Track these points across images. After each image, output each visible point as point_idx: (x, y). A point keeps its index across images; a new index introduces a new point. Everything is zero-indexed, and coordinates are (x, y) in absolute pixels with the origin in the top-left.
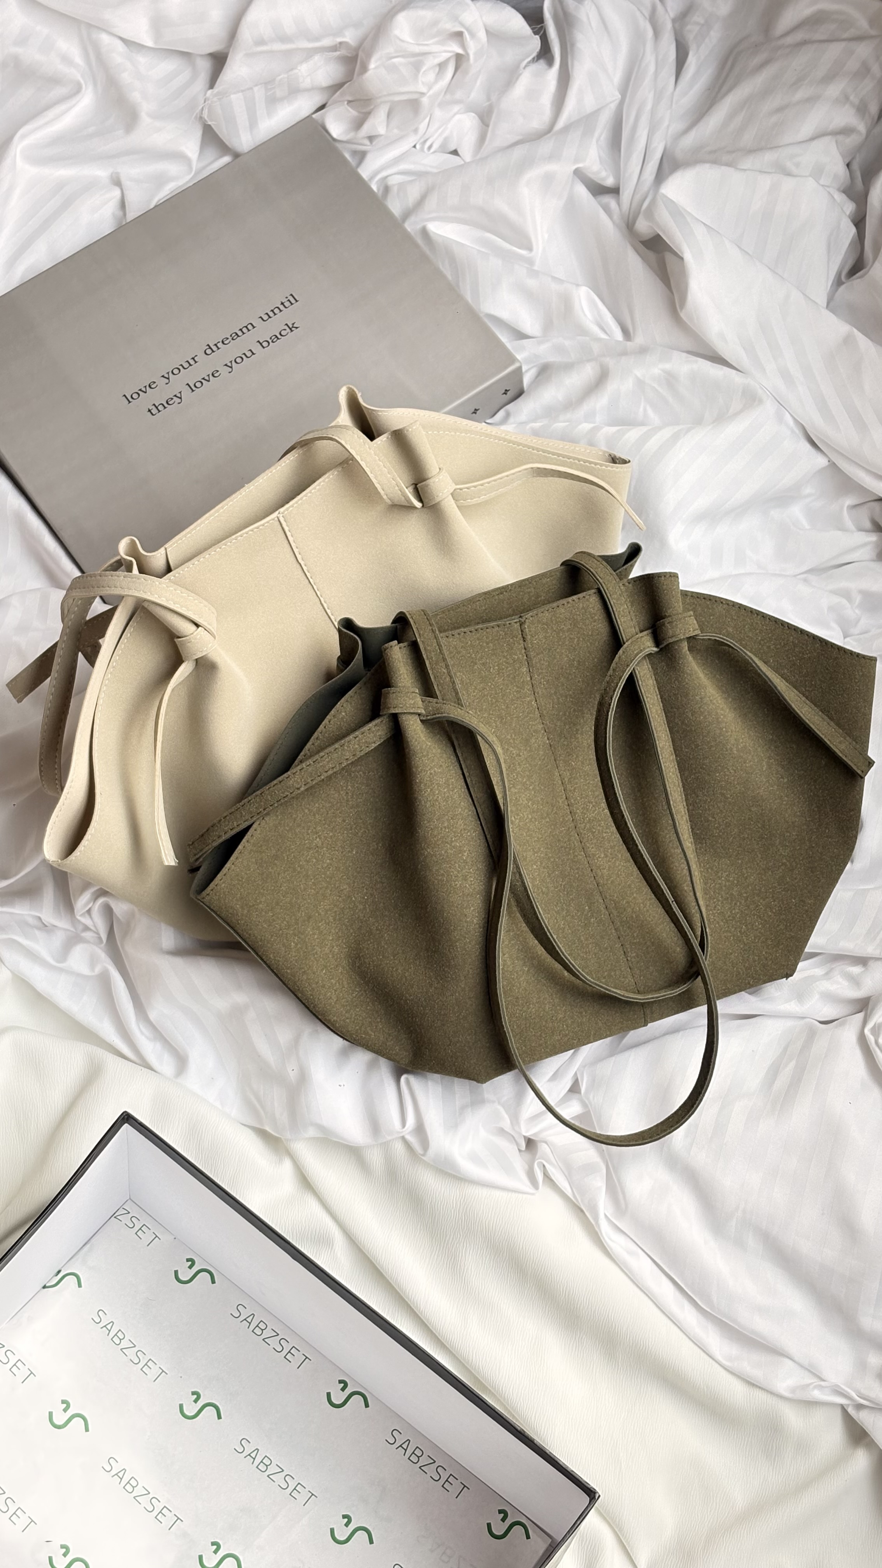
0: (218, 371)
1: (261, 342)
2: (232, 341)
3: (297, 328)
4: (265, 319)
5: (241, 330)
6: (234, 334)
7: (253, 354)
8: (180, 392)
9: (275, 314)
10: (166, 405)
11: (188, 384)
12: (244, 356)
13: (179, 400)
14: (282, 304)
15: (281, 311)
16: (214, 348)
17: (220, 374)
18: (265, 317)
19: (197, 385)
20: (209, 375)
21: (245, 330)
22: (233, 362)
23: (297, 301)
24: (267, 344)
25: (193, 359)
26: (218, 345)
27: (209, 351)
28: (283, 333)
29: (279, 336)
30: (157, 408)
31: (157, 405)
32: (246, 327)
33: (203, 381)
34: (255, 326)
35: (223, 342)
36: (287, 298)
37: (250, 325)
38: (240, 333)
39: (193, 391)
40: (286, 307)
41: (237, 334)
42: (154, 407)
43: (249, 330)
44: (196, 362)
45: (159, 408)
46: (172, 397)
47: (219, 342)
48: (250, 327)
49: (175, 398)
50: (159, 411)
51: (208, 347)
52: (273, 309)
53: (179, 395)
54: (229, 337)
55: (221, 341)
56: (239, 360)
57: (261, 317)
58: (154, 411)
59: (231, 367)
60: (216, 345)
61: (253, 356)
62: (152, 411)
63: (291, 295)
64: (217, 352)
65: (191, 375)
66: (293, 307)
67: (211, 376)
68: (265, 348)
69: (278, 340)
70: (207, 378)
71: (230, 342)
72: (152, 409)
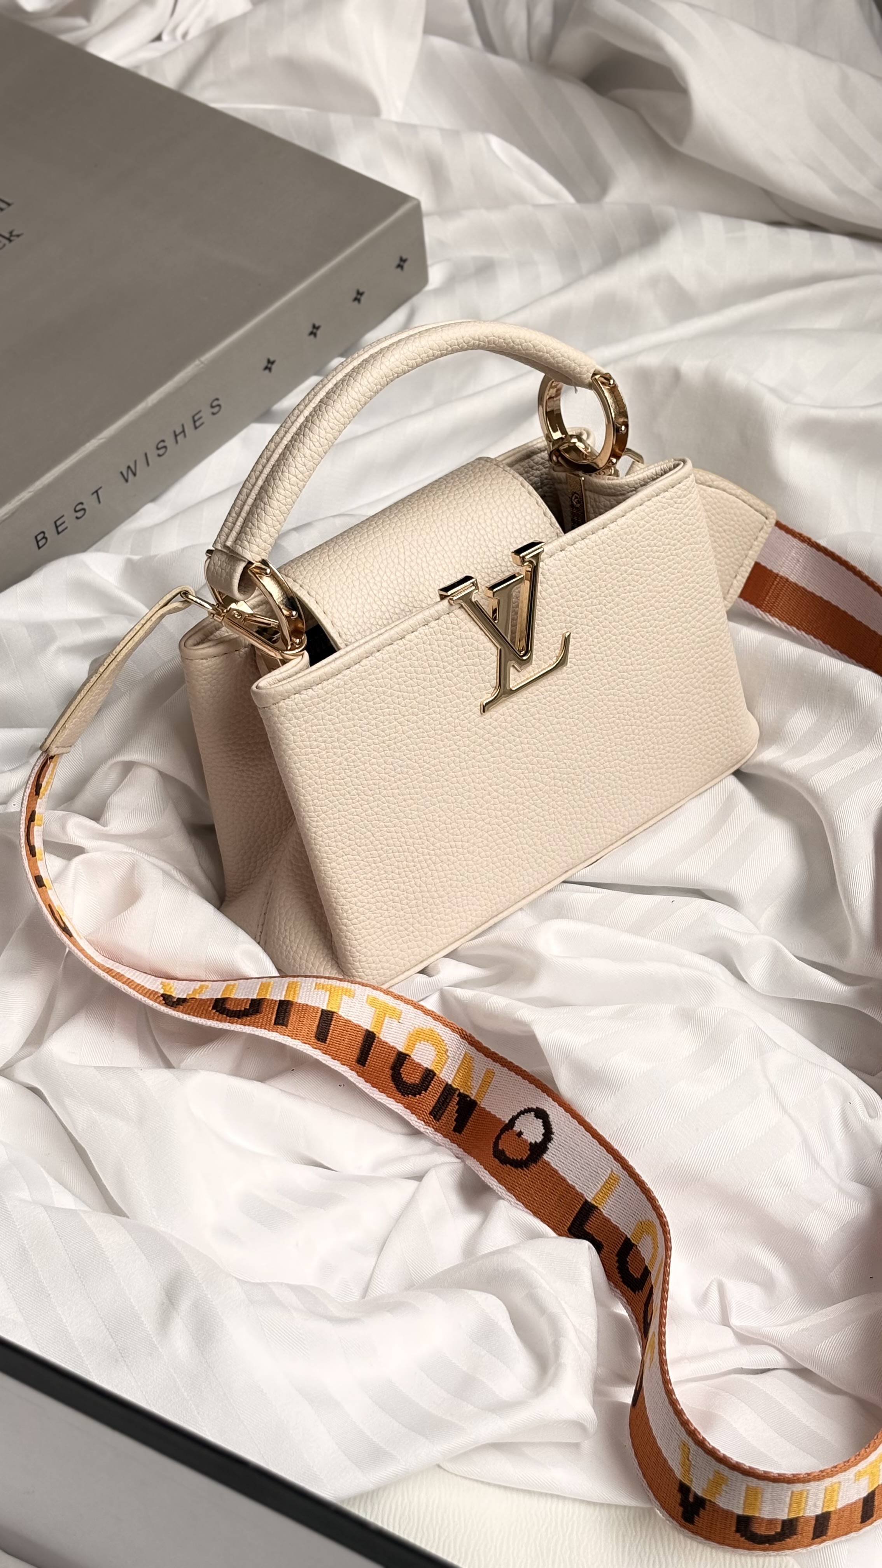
3: (18, 236)
23: (9, 205)
66: (4, 211)
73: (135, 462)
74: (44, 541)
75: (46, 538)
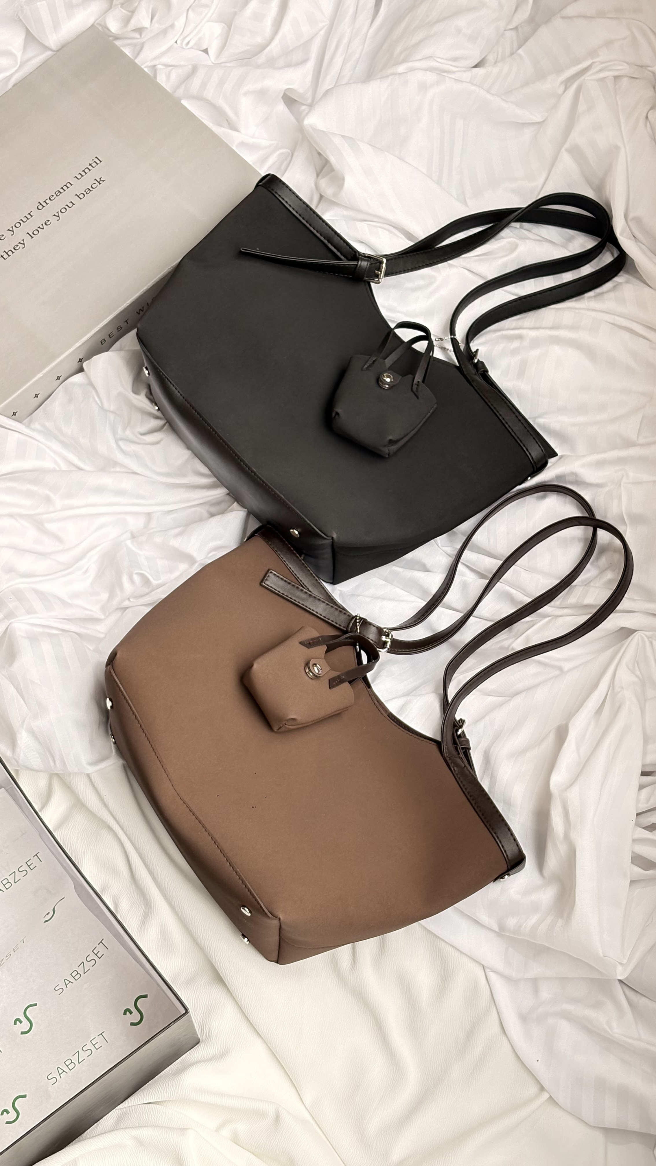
0: (49, 221)
1: (78, 195)
3: (103, 181)
4: (79, 178)
5: (62, 188)
6: (58, 192)
7: (74, 204)
8: (23, 240)
9: (86, 173)
10: (13, 251)
11: (28, 233)
12: (67, 207)
13: (23, 246)
14: (90, 165)
15: (90, 170)
16: (44, 204)
17: (51, 223)
18: (79, 176)
19: (34, 233)
20: (42, 225)
21: (65, 188)
22: (60, 212)
23: (101, 161)
24: (83, 195)
25: (29, 214)
26: (47, 201)
27: (40, 207)
28: (93, 186)
29: (91, 189)
30: (7, 253)
32: (66, 185)
33: (39, 229)
34: (72, 184)
35: (50, 199)
36: (93, 160)
37: (68, 184)
38: (62, 191)
39: (32, 237)
40: (93, 167)
42: (4, 253)
43: (68, 188)
44: (32, 216)
46: (17, 244)
47: (47, 199)
48: (68, 185)
49: (19, 244)
50: (9, 256)
51: (39, 204)
52: (83, 168)
53: (22, 242)
54: (54, 194)
55: (48, 198)
56: (62, 210)
57: (76, 177)
59: (58, 216)
60: (45, 202)
61: (74, 206)
62: (4, 256)
63: (96, 157)
64: (47, 207)
65: (30, 226)
66: (98, 165)
67: (44, 225)
68: (82, 199)
69: (91, 192)
70: (41, 227)
71: (55, 198)
72: (3, 255)
73: (143, 308)
74: (104, 342)
75: (105, 341)
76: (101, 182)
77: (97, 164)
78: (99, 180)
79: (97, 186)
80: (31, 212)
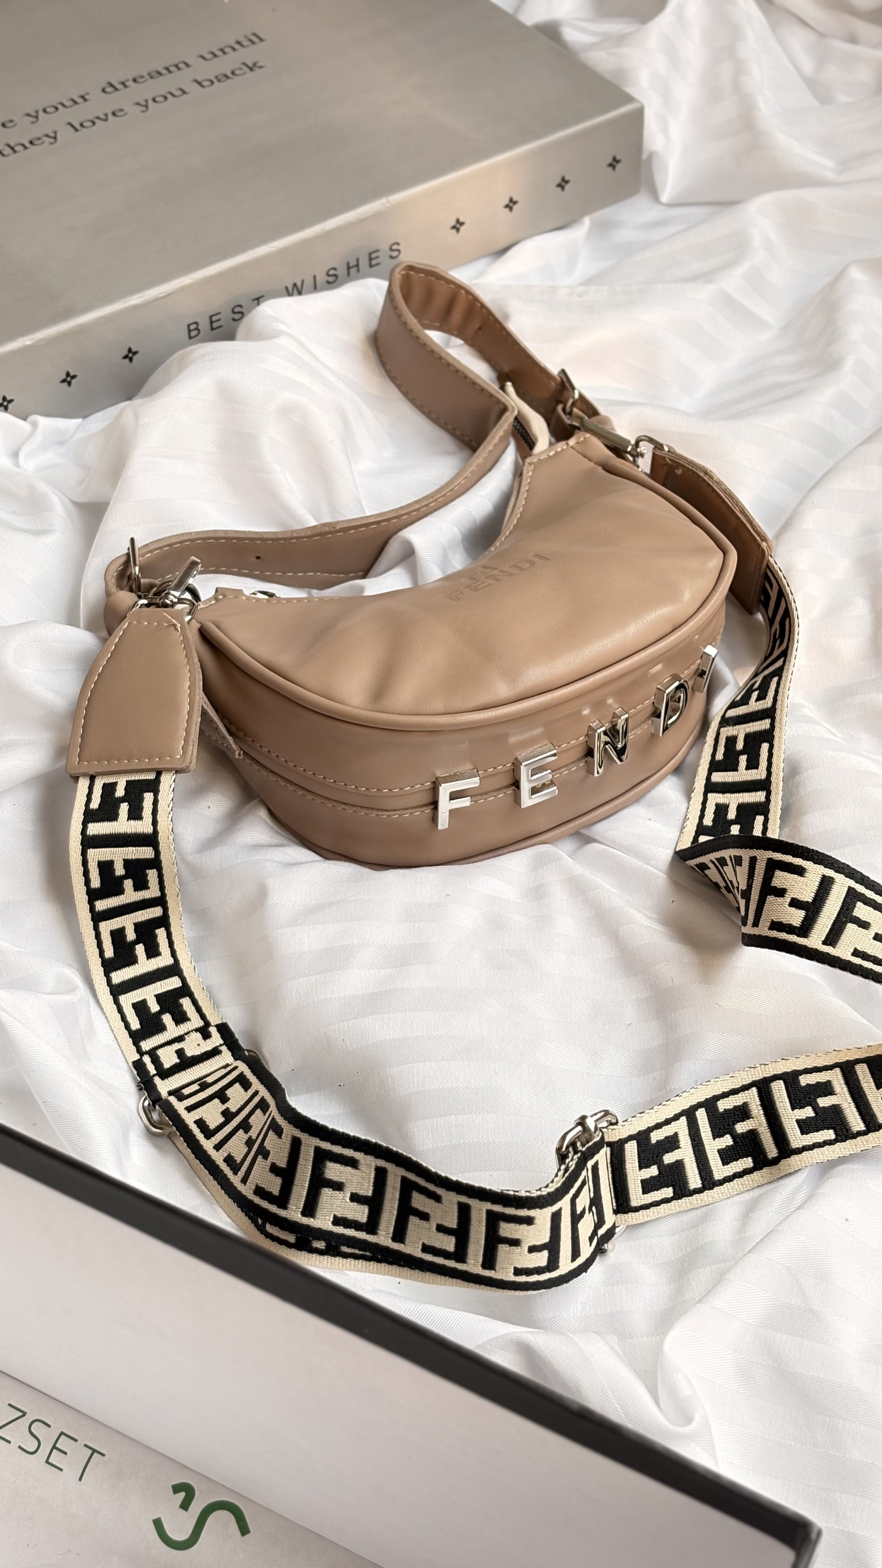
0: (122, 110)
1: (200, 79)
2: (150, 81)
3: (260, 67)
4: (208, 58)
5: (166, 69)
6: (156, 73)
7: (184, 92)
8: (55, 133)
9: (225, 53)
10: (28, 145)
11: (70, 124)
12: (169, 96)
13: (52, 140)
14: (238, 43)
15: (234, 49)
16: (119, 86)
17: (126, 114)
18: (209, 56)
19: (85, 124)
20: (106, 115)
21: (173, 69)
22: (150, 103)
23: (261, 40)
24: (208, 83)
25: (83, 97)
26: (127, 83)
27: (109, 89)
28: (237, 72)
29: (229, 75)
30: (12, 148)
31: (12, 144)
32: (176, 66)
33: (97, 121)
34: (189, 62)
35: (135, 80)
36: (246, 37)
37: (182, 64)
38: (164, 72)
39: (76, 130)
40: (242, 46)
41: (159, 73)
42: (7, 149)
43: (179, 69)
44: (85, 100)
45: (17, 148)
46: (39, 135)
47: (128, 80)
48: (182, 66)
49: (45, 139)
50: (15, 152)
51: (108, 85)
52: (221, 46)
53: (53, 135)
54: (145, 74)
55: (131, 77)
56: (158, 99)
57: (203, 57)
58: (7, 151)
59: (147, 106)
60: (123, 83)
61: (185, 96)
62: (5, 152)
63: (255, 35)
64: (123, 91)
65: (76, 115)
66: (255, 46)
67: (110, 117)
68: (206, 89)
69: (229, 81)
70: (104, 117)
71: (146, 81)
72: (4, 150)
73: (303, 281)
74: (196, 332)
75: (199, 331)
76: (255, 68)
77: (253, 43)
78: (251, 65)
79: (245, 73)
80: (88, 94)
